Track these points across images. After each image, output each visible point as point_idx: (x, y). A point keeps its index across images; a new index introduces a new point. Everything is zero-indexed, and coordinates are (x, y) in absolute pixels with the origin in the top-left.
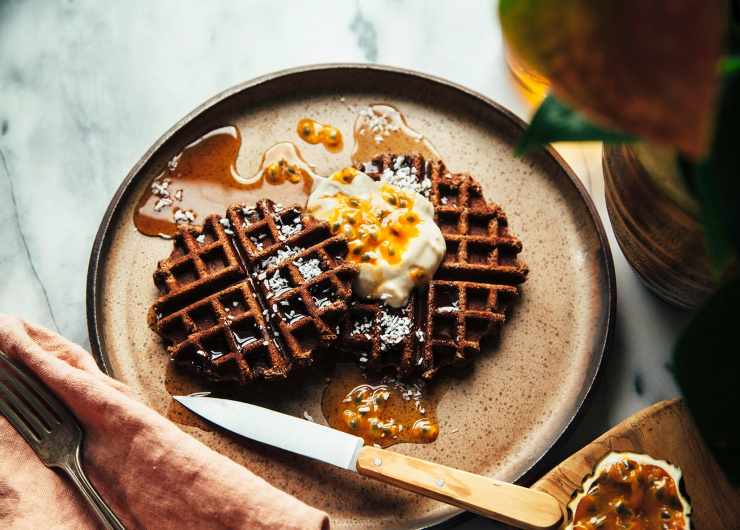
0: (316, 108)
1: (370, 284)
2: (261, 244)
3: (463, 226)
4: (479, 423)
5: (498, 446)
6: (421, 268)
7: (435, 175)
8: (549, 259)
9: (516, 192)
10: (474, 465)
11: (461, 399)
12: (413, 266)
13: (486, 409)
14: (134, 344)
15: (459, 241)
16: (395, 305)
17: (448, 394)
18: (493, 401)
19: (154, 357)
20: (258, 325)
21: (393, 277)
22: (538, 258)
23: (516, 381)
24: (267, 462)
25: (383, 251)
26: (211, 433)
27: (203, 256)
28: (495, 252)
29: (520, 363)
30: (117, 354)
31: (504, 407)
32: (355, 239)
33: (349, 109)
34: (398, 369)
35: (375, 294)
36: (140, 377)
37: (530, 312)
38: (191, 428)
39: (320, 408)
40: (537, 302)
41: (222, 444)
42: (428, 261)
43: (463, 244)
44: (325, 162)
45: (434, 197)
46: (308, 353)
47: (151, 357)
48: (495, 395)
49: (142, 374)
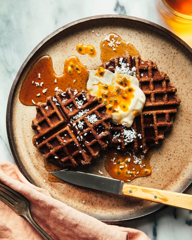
0: (82, 37)
1: (117, 120)
2: (71, 109)
3: (152, 86)
4: (167, 165)
5: (176, 173)
6: (137, 110)
7: (137, 65)
8: (188, 91)
9: (171, 63)
10: (167, 182)
11: (159, 157)
12: (134, 110)
13: (169, 159)
14: (29, 153)
15: (151, 94)
16: (129, 126)
17: (153, 155)
18: (172, 155)
19: (38, 157)
20: (76, 145)
21: (126, 116)
22: (184, 91)
23: (180, 146)
24: (88, 192)
25: (120, 106)
26: (65, 184)
27: (49, 117)
28: (166, 96)
29: (181, 138)
30: (24, 158)
31: (176, 157)
32: (109, 104)
33: (96, 35)
34: (133, 151)
35: (120, 124)
36: (35, 166)
37: (183, 116)
38: (58, 183)
39: (104, 168)
40: (185, 111)
41: (70, 188)
42: (139, 107)
43: (152, 95)
44: (90, 62)
45: (138, 75)
46: (97, 153)
47: (37, 158)
48: (172, 153)
49: (35, 165)
